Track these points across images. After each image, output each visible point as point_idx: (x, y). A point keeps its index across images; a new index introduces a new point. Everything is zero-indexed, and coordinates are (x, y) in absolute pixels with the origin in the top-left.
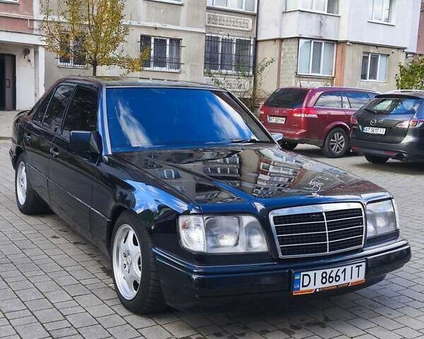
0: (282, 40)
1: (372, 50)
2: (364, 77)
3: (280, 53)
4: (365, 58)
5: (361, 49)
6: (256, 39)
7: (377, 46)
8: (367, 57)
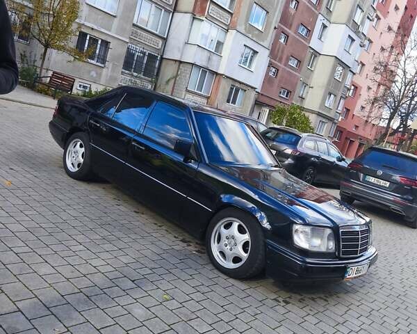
0: (181, 62)
1: (237, 85)
2: (228, 101)
3: (178, 71)
4: (232, 89)
5: (231, 82)
6: (162, 56)
7: (240, 83)
8: (233, 89)
